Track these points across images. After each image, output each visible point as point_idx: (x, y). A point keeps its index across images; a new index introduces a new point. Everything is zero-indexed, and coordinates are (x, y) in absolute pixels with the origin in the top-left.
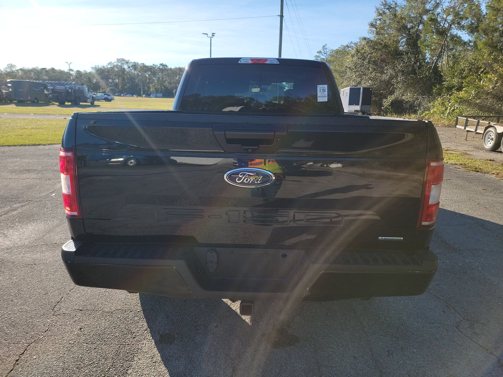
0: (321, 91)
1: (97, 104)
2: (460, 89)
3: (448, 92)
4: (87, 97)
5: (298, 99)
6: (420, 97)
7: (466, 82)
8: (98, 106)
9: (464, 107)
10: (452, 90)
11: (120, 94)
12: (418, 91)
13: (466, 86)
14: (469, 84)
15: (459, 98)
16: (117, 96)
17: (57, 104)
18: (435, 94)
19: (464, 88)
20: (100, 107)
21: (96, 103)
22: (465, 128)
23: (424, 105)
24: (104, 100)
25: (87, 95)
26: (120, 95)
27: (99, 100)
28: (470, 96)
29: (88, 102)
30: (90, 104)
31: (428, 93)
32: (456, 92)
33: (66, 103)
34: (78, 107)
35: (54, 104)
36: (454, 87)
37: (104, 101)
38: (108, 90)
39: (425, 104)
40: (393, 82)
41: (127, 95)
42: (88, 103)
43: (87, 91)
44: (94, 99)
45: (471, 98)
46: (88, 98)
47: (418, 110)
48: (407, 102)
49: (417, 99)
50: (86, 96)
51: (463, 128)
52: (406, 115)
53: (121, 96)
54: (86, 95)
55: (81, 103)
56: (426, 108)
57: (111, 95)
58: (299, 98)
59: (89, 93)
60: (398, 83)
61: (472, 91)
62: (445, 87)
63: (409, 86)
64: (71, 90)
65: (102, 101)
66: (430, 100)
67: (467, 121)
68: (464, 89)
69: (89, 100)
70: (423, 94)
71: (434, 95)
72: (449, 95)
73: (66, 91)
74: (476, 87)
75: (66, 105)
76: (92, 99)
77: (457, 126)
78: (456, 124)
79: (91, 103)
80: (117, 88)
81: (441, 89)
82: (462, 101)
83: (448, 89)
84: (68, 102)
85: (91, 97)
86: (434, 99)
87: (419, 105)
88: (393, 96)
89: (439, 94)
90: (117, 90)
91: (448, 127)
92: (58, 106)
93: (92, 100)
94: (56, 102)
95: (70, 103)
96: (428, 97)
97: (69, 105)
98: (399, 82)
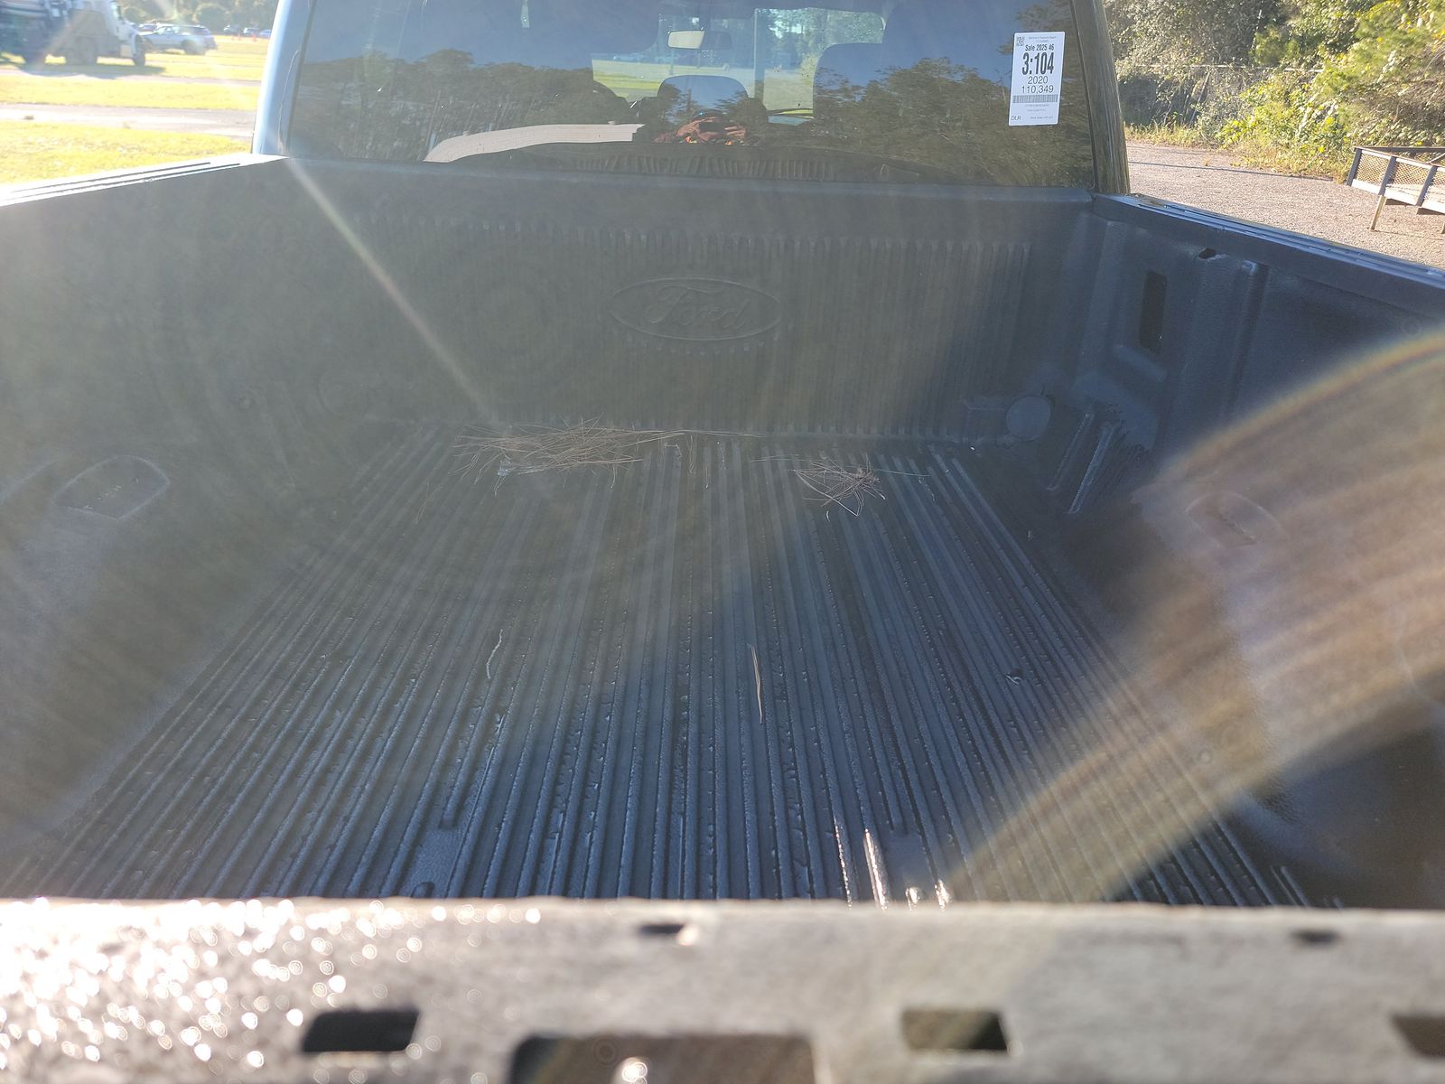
0: (1032, 66)
1: (154, 64)
2: (1341, 44)
3: (1302, 53)
4: (116, 37)
5: (846, 90)
6: (1211, 68)
7: (1368, 21)
8: (157, 70)
9: (1352, 109)
10: (1315, 47)
11: (237, 26)
12: (1205, 47)
13: (1366, 36)
14: (1375, 29)
15: (1344, 77)
16: (228, 33)
17: (19, 59)
18: (1261, 59)
19: (1358, 40)
20: (164, 74)
21: (152, 59)
22: (1382, 192)
23: (1218, 97)
24: (180, 48)
25: (118, 29)
26: (238, 33)
27: (163, 49)
28: (1379, 72)
29: (123, 54)
30: (130, 62)
31: (1238, 55)
32: (1326, 55)
33: (50, 59)
34: (89, 74)
35: (7, 61)
36: (1321, 37)
37: (182, 51)
38: (200, 13)
39: (1223, 93)
40: (1134, 11)
41: (262, 33)
42: (125, 58)
43: (116, 15)
44: (143, 46)
45: (1381, 78)
46: (123, 42)
47: (1198, 113)
48: (1168, 84)
49: (1201, 74)
50: (116, 34)
51: (1376, 189)
52: (1160, 127)
53: (243, 35)
54: (115, 30)
55: (101, 60)
56: (1224, 107)
57: (207, 30)
58: (849, 86)
59: (124, 23)
60: (1145, 15)
61: (1388, 54)
62: (1294, 36)
63: (1178, 27)
64: (61, 13)
65: (174, 50)
66: (1240, 80)
67: (1394, 165)
68: (1356, 46)
69: (125, 49)
70: (1221, 57)
71: (1255, 64)
72: (1305, 66)
73: (44, 15)
74: (1404, 42)
75: (47, 65)
76: (137, 46)
77: (1356, 183)
78: (1353, 174)
79: (134, 60)
80: (230, 8)
81: (1281, 44)
82: (1354, 89)
83: (1303, 46)
84: (56, 54)
85: (134, 36)
86: (1256, 78)
87: (1204, 97)
88: (1126, 61)
89: (1274, 62)
90: (228, 12)
91: (1300, 177)
92: (22, 67)
93: (137, 51)
94: (16, 53)
95: (61, 60)
96: (1236, 69)
97: (60, 65)
98: (1151, 12)
